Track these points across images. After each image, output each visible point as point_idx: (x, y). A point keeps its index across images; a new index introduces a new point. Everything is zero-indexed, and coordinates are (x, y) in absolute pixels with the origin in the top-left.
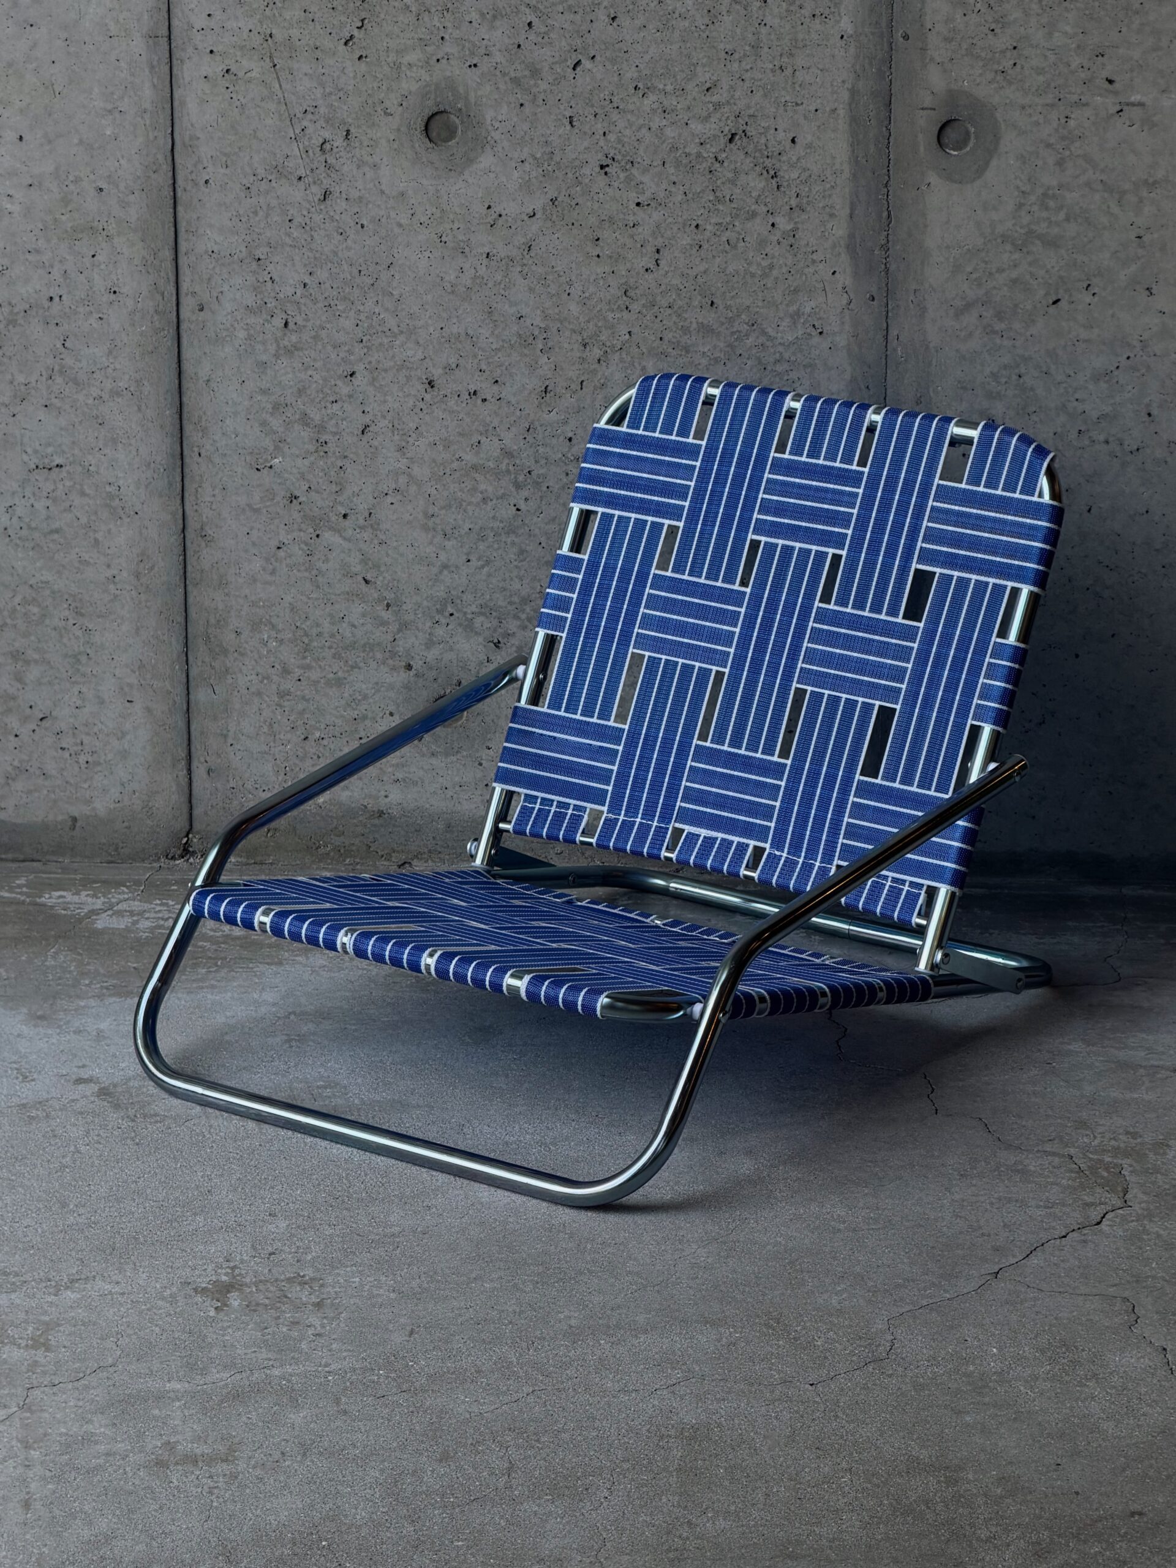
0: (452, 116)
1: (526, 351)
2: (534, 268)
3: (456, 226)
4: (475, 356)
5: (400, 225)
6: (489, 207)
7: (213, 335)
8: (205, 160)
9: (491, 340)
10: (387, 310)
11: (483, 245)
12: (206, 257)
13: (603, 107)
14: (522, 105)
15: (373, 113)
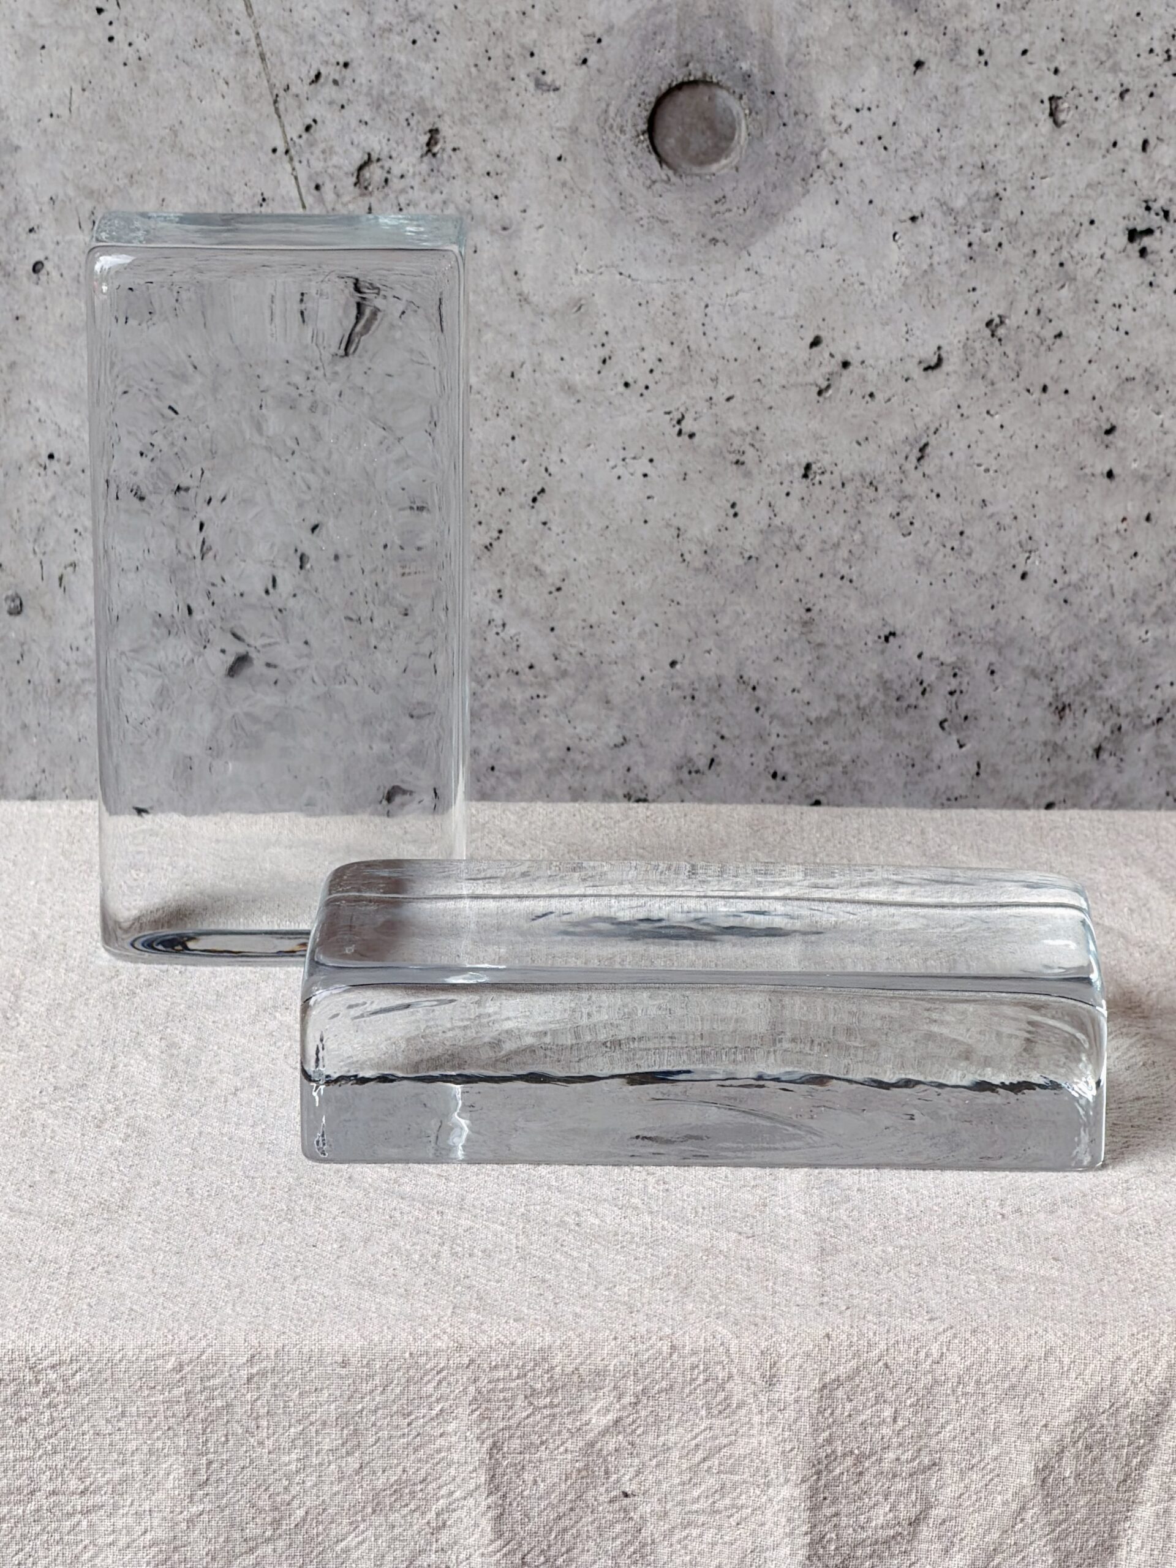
0: (722, 94)
1: (901, 725)
2: (932, 505)
3: (724, 391)
4: (761, 737)
5: (569, 389)
6: (816, 342)
7: (49, 677)
8: (34, 210)
9: (806, 695)
10: (525, 613)
11: (795, 443)
12: (32, 469)
13: (1144, 72)
14: (919, 64)
15: (504, 83)
